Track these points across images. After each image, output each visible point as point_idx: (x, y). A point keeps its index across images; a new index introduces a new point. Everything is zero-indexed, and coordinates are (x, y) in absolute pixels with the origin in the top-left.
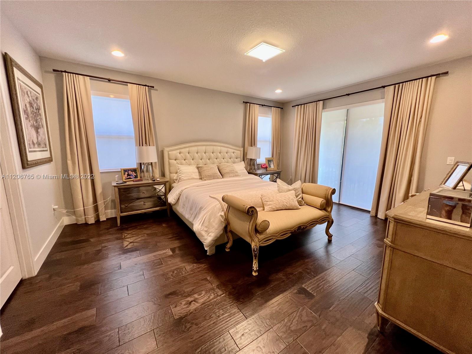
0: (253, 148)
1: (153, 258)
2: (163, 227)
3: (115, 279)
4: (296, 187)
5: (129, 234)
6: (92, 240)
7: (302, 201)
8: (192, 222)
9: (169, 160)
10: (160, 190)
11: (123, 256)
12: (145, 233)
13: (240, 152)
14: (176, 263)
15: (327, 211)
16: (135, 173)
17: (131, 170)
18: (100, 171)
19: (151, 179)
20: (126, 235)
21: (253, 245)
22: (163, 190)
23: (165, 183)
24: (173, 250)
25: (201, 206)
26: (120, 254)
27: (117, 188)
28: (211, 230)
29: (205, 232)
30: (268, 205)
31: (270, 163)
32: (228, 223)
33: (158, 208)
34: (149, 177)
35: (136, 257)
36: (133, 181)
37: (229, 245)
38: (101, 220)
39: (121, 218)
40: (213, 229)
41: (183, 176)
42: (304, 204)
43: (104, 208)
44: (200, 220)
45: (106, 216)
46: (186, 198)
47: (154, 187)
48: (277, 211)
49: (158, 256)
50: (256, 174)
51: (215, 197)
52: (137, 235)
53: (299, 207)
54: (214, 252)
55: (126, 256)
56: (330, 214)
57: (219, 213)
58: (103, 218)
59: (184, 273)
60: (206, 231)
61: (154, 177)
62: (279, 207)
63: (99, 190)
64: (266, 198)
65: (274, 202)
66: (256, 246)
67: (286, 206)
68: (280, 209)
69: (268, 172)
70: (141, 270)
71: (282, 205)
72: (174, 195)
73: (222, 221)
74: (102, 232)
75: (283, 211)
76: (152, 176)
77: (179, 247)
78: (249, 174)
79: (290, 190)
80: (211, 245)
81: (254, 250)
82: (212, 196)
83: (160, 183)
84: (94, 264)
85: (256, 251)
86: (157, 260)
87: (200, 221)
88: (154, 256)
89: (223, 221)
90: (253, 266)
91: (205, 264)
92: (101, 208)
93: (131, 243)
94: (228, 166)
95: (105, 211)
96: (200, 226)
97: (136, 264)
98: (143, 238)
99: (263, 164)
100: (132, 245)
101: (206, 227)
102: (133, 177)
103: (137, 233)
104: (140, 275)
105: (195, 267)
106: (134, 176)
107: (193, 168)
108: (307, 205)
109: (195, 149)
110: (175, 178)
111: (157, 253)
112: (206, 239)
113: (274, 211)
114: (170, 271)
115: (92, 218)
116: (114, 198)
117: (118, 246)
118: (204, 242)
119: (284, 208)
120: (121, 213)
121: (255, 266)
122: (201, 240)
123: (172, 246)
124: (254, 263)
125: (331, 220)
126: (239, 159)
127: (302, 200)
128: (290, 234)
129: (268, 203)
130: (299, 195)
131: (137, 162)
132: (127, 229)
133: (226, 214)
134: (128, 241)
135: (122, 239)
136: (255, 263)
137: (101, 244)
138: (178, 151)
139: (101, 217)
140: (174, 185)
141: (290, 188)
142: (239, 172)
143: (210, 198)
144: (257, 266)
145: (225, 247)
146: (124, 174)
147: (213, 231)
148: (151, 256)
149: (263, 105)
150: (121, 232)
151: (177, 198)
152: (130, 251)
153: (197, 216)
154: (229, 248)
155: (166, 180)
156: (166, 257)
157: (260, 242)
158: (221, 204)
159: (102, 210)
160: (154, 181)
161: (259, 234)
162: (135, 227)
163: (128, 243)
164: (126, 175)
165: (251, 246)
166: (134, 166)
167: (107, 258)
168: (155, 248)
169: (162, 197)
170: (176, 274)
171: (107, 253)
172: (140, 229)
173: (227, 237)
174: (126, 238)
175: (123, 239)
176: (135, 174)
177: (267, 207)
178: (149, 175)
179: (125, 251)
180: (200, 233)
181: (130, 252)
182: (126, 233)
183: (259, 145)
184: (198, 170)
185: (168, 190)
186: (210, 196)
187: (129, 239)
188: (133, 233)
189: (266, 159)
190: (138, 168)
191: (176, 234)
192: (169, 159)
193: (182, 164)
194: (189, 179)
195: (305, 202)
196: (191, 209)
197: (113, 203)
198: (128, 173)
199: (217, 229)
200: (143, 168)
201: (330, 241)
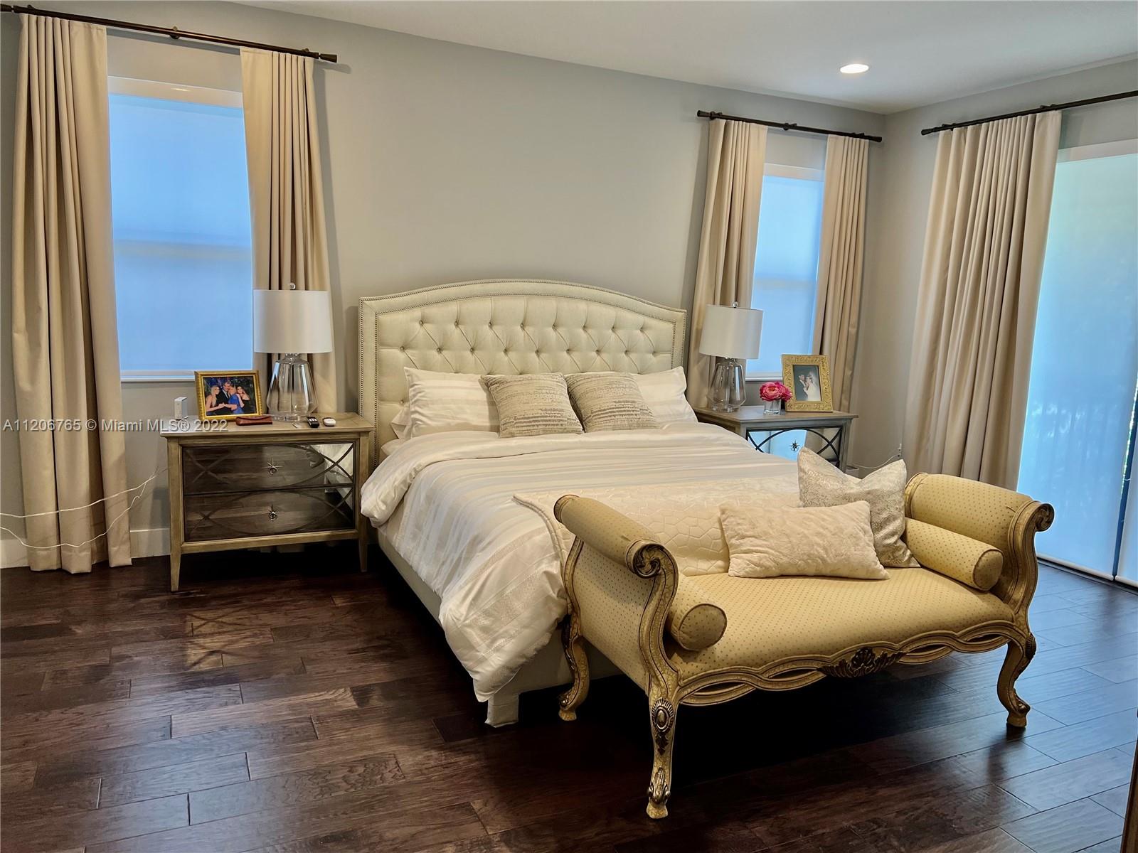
0: (731, 313)
1: (289, 715)
2: (338, 608)
3: (147, 767)
4: (877, 487)
5: (208, 621)
6: (79, 631)
7: (898, 549)
8: (439, 593)
9: (376, 350)
10: (336, 464)
11: (181, 697)
12: (266, 625)
13: (671, 326)
14: (367, 738)
15: (1010, 598)
16: (248, 394)
17: (232, 378)
18: (123, 379)
19: (305, 419)
20: (197, 623)
21: (654, 697)
22: (347, 464)
23: (354, 438)
24: (362, 694)
25: (476, 533)
26: (170, 689)
27: (177, 445)
28: (504, 629)
29: (479, 633)
30: (746, 552)
31: (802, 377)
32: (573, 607)
33: (321, 535)
34: (299, 409)
35: (226, 704)
36: (237, 422)
37: (572, 698)
38: (113, 564)
39: (187, 559)
40: (515, 622)
41: (426, 415)
42: (909, 560)
43: (126, 518)
44: (466, 584)
45: (131, 552)
46: (429, 499)
47: (314, 451)
48: (782, 580)
49: (305, 708)
50: (731, 426)
51: (536, 502)
52: (238, 627)
53: (880, 570)
54: (511, 715)
55: (191, 695)
56: (1021, 613)
57: (540, 563)
58: (120, 556)
59: (388, 776)
60: (485, 630)
61: (315, 412)
62: (791, 565)
63: (114, 448)
64: (738, 524)
65: (773, 542)
66: (663, 701)
67: (823, 560)
68: (794, 571)
69: (789, 417)
70: (240, 749)
71: (805, 557)
72: (386, 485)
73: (549, 598)
74: (113, 606)
75: (807, 580)
76: (310, 406)
77: (384, 686)
78: (700, 420)
79: (848, 499)
80: (501, 686)
81: (656, 716)
82: (523, 497)
83: (336, 437)
84: (80, 711)
85: (662, 718)
86: (298, 722)
87: (467, 588)
88: (291, 707)
89: (555, 596)
90: (653, 779)
91: (473, 757)
92: (117, 516)
93: (212, 653)
94: (611, 383)
95: (129, 529)
96: (463, 610)
97: (223, 728)
98: (258, 641)
99: (768, 384)
100: (216, 663)
101: (487, 614)
102: (239, 405)
103: (239, 622)
104: (235, 766)
105: (432, 763)
106: (242, 405)
107: (468, 384)
108: (922, 566)
109: (484, 307)
110: (396, 420)
111: (302, 697)
112: (481, 661)
113: (767, 578)
114: (343, 765)
115: (84, 554)
116: (164, 483)
117: (167, 660)
118: (477, 672)
119: (812, 572)
120: (188, 539)
121: (660, 780)
122: (464, 663)
123: (359, 680)
124: (655, 770)
125: (1023, 642)
126: (665, 357)
127: (900, 543)
128: (821, 676)
129: (747, 544)
130: (888, 520)
131: (255, 351)
132: (202, 604)
133: (568, 571)
134: (205, 648)
135: (182, 636)
136: (660, 769)
137: (109, 646)
138: (417, 313)
139: (113, 549)
140: (390, 447)
141: (852, 491)
142: (657, 410)
143: (514, 504)
144: (668, 781)
145: (557, 706)
146: (207, 394)
147: (512, 632)
148: (281, 706)
149: (786, 127)
150: (181, 611)
151: (394, 497)
152: (209, 681)
153: (460, 569)
154: (571, 710)
155: (363, 425)
156: (330, 716)
157: (683, 688)
158: (552, 531)
159: (119, 523)
160: (315, 426)
161: (682, 657)
162: (233, 601)
163: (203, 655)
164: (212, 399)
165: (646, 699)
166: (246, 364)
167: (127, 695)
168: (296, 681)
169: (341, 492)
170: (359, 775)
171: (125, 679)
172: (250, 608)
173: (570, 663)
174: (198, 636)
175: (185, 636)
176: (246, 397)
177: (739, 561)
178: (300, 403)
179: (191, 680)
180: (462, 636)
181: (208, 686)
182: (199, 618)
183: (757, 298)
184: (490, 395)
185: (363, 468)
186: (515, 499)
187: (208, 640)
188: (224, 620)
189: (786, 359)
190: (257, 374)
191: (379, 638)
192: (380, 342)
193: (426, 367)
194: (449, 428)
195: (912, 555)
196: (441, 544)
197: (159, 501)
198: (221, 389)
199: (525, 627)
200: (275, 372)
201: (1015, 733)
